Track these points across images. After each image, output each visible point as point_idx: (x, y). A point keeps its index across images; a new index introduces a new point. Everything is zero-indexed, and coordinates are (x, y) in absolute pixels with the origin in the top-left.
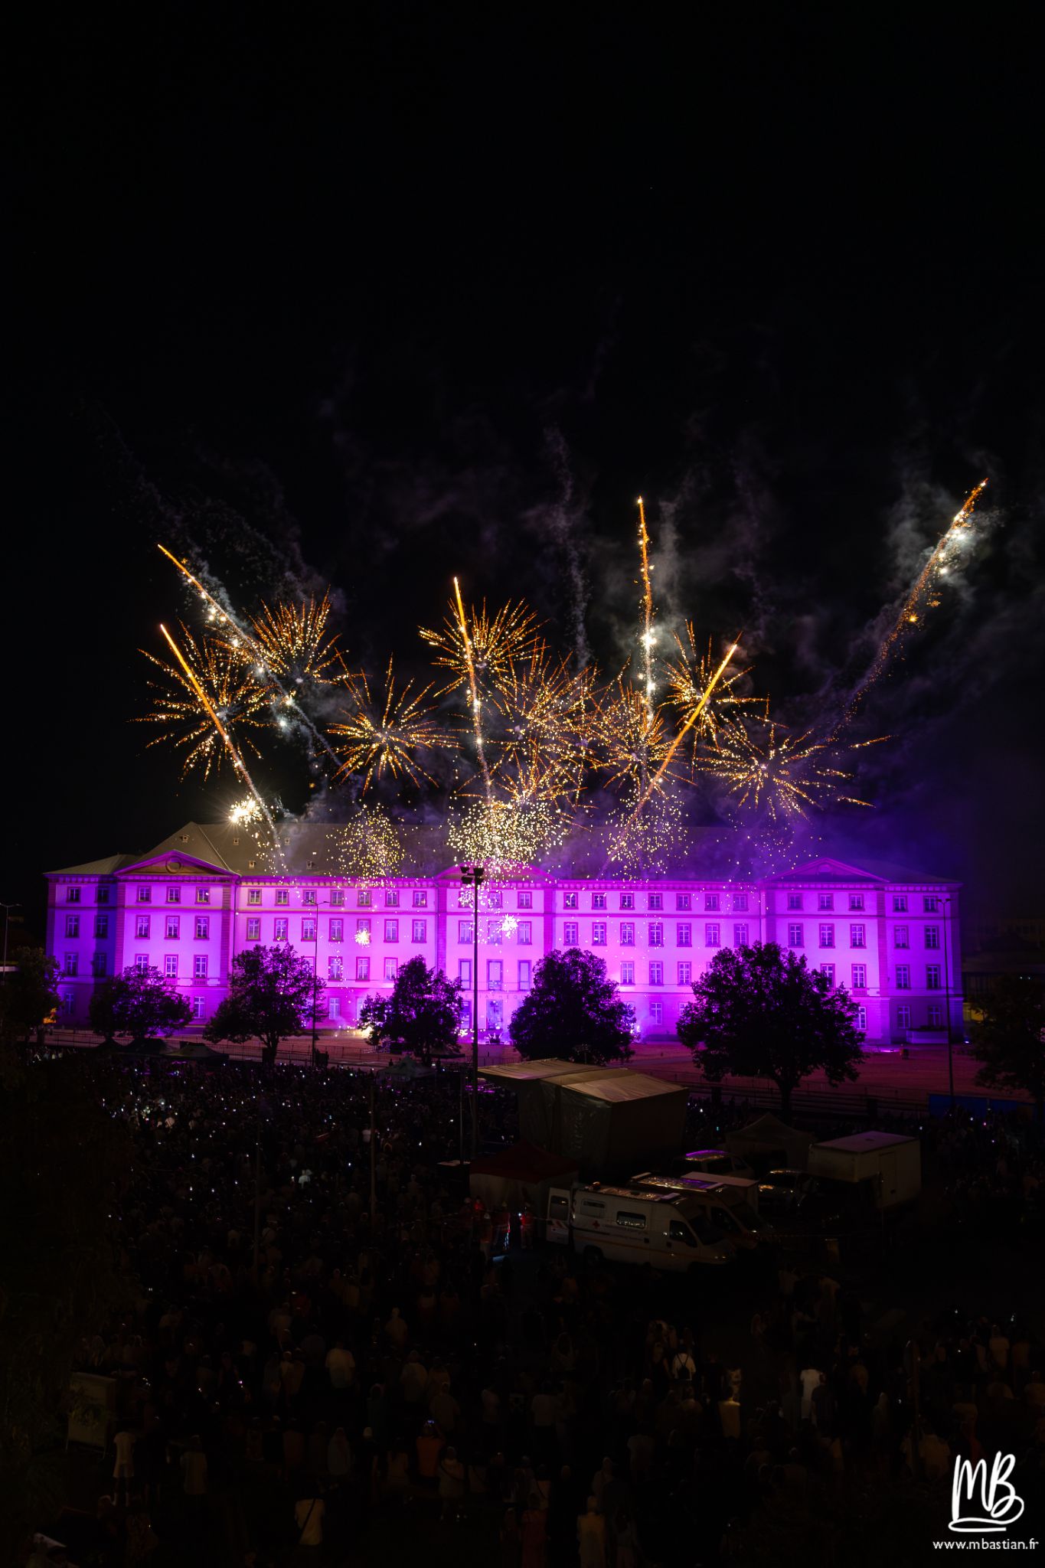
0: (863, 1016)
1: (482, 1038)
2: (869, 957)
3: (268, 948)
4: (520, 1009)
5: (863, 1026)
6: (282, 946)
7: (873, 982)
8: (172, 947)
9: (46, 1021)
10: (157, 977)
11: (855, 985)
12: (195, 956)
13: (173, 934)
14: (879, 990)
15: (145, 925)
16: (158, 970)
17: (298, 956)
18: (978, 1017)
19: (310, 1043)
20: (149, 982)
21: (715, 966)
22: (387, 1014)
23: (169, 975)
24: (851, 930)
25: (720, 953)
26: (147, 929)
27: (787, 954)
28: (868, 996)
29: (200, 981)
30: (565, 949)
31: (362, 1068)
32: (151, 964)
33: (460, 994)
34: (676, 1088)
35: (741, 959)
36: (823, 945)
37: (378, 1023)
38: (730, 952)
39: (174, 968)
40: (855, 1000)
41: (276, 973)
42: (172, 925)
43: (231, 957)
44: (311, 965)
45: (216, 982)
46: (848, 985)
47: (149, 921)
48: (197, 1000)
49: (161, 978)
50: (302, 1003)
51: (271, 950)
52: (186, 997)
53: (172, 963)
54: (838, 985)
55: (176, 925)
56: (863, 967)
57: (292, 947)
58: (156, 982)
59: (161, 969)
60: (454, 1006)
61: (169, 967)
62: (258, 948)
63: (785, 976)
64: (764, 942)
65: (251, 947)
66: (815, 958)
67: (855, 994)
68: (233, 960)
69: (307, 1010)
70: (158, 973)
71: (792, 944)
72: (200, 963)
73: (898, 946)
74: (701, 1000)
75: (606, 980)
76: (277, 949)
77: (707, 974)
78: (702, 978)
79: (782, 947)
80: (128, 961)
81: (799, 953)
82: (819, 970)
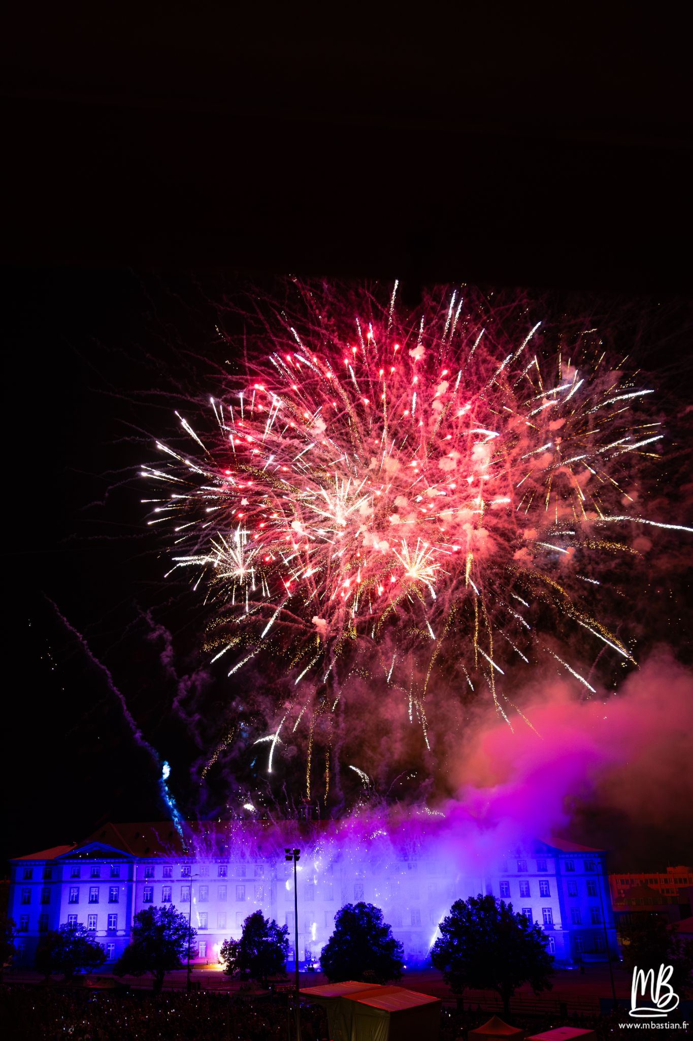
0: (552, 944)
1: (303, 968)
2: (553, 903)
3: (158, 908)
4: (327, 946)
5: (553, 951)
6: (168, 905)
7: (557, 919)
8: (94, 909)
9: (5, 965)
10: (82, 931)
11: (545, 923)
12: (109, 915)
13: (94, 900)
14: (561, 926)
15: (75, 894)
16: (83, 926)
17: (178, 913)
18: (627, 943)
19: (186, 975)
20: (77, 934)
21: (454, 911)
22: (238, 952)
23: (90, 929)
24: (540, 885)
25: (456, 903)
26: (77, 897)
27: (499, 902)
28: (555, 930)
29: (111, 932)
30: (355, 903)
31: (221, 992)
32: (79, 921)
33: (287, 936)
34: (433, 999)
35: (470, 907)
36: (523, 896)
37: (232, 959)
38: (463, 902)
39: (94, 923)
40: (546, 933)
41: (163, 925)
42: (93, 893)
43: (133, 914)
44: (187, 919)
45: (122, 933)
46: (541, 922)
47: (78, 891)
48: (109, 946)
49: (85, 932)
50: (181, 946)
51: (160, 909)
52: (102, 944)
53: (93, 920)
54: (534, 923)
55: (97, 893)
56: (550, 910)
57: (174, 907)
58: (81, 934)
59: (85, 925)
60: (282, 945)
61: (91, 923)
62: (151, 908)
63: (499, 918)
64: (484, 895)
65: (146, 907)
66: (518, 905)
67: (546, 929)
68: (134, 917)
69: (184, 951)
70: (83, 928)
71: (503, 896)
72: (112, 920)
73: (571, 895)
74: (446, 936)
75: (383, 924)
76: (164, 908)
77: (448, 918)
78: (445, 920)
79: (496, 897)
80: (64, 920)
81: (507, 901)
82: (521, 913)
